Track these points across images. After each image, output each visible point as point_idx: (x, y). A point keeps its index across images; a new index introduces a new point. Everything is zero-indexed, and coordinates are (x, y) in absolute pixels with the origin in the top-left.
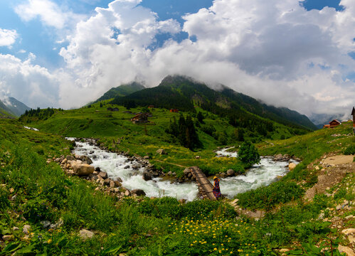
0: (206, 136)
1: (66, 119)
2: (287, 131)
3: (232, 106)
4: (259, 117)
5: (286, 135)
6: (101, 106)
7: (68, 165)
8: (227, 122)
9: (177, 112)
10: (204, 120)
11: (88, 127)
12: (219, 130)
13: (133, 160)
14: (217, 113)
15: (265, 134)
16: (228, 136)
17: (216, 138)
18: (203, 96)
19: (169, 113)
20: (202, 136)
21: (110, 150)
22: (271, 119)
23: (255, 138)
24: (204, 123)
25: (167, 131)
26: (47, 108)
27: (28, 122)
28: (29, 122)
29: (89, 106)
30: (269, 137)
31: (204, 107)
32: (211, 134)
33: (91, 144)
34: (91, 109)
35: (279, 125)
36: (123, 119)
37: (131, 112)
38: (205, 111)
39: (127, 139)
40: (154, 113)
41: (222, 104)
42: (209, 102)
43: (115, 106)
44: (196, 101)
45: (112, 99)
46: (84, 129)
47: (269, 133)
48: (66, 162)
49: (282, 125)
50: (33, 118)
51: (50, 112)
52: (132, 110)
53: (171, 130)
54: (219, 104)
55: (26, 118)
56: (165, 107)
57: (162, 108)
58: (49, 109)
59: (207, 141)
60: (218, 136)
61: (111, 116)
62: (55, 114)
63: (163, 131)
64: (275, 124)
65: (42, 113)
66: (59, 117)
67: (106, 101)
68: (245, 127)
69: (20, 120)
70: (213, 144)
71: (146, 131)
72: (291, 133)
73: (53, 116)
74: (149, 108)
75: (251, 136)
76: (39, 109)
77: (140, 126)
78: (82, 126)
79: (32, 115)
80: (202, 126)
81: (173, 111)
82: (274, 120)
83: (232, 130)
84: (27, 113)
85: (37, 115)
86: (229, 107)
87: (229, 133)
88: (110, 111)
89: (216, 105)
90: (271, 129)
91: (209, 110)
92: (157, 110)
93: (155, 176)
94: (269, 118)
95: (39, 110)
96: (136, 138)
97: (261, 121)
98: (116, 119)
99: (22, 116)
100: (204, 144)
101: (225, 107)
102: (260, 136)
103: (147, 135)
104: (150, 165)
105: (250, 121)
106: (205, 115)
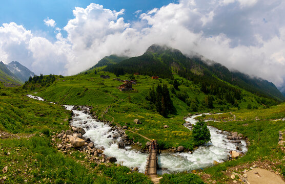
0: (180, 102)
1: (66, 87)
2: (254, 100)
3: (205, 73)
4: (229, 84)
5: (253, 105)
6: (96, 73)
7: (68, 139)
8: (199, 89)
9: (157, 79)
10: (179, 87)
11: (84, 95)
12: (191, 97)
13: (114, 130)
14: (192, 80)
15: (233, 103)
16: (199, 103)
17: (189, 105)
18: (180, 64)
19: (151, 80)
20: (176, 102)
21: (99, 119)
22: (240, 87)
23: (223, 106)
24: (178, 90)
25: (147, 99)
26: (49, 75)
27: (31, 90)
28: (33, 89)
29: (86, 73)
30: (237, 106)
31: (180, 74)
32: (184, 101)
33: (86, 112)
34: (87, 75)
35: (247, 93)
36: (113, 87)
37: (119, 80)
38: (181, 78)
39: (113, 107)
40: (138, 80)
41: (196, 71)
42: (185, 69)
43: (107, 73)
44: (174, 68)
45: (105, 67)
46: (81, 97)
47: (237, 101)
48: (66, 137)
49: (249, 93)
50: (37, 85)
51: (52, 79)
52: (121, 77)
53: (150, 98)
54: (194, 71)
55: (30, 85)
56: (148, 74)
57: (145, 74)
58: (51, 76)
59: (180, 107)
60: (190, 102)
61: (103, 84)
62: (56, 81)
63: (143, 98)
64: (244, 92)
65: (45, 80)
66: (60, 85)
67: (100, 68)
68: (215, 94)
69: (24, 87)
70: (185, 110)
71: (130, 98)
72: (258, 102)
73: (54, 83)
74: (135, 76)
75: (220, 103)
76: (42, 75)
77: (125, 94)
78: (79, 94)
79: (35, 82)
80: (177, 92)
81: (154, 78)
82: (242, 88)
83: (203, 97)
84: (31, 79)
85: (40, 82)
86: (202, 74)
87: (200, 100)
88: (102, 79)
89: (190, 72)
90: (239, 97)
91: (185, 77)
92: (141, 76)
93: (127, 145)
94: (238, 85)
95: (42, 77)
96: (121, 105)
97: (231, 89)
98: (106, 86)
99: (26, 83)
100: (178, 110)
101: (199, 74)
102: (228, 104)
103: (131, 102)
104: (125, 135)
105: (220, 89)
106: (180, 82)
